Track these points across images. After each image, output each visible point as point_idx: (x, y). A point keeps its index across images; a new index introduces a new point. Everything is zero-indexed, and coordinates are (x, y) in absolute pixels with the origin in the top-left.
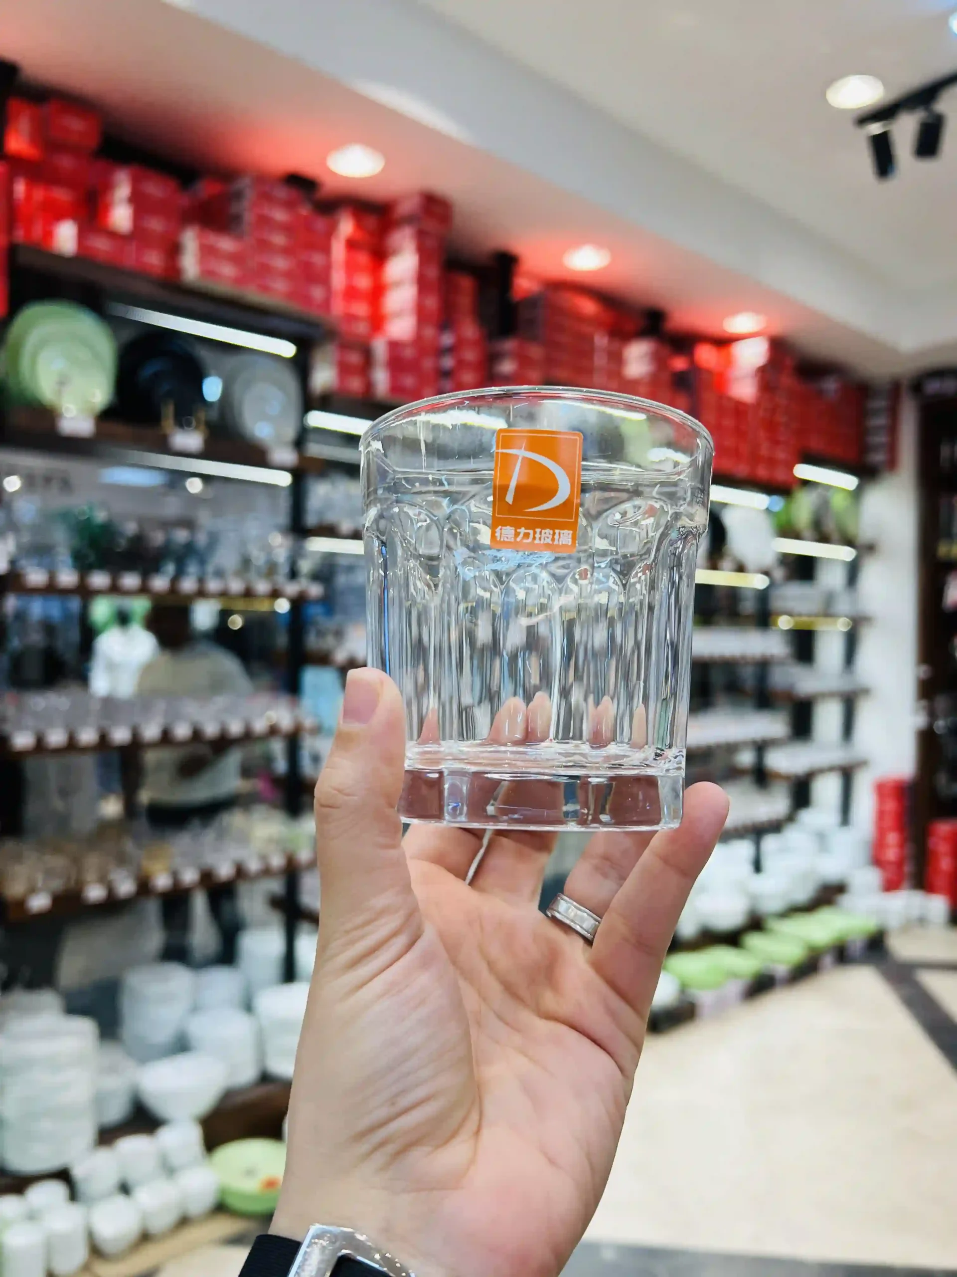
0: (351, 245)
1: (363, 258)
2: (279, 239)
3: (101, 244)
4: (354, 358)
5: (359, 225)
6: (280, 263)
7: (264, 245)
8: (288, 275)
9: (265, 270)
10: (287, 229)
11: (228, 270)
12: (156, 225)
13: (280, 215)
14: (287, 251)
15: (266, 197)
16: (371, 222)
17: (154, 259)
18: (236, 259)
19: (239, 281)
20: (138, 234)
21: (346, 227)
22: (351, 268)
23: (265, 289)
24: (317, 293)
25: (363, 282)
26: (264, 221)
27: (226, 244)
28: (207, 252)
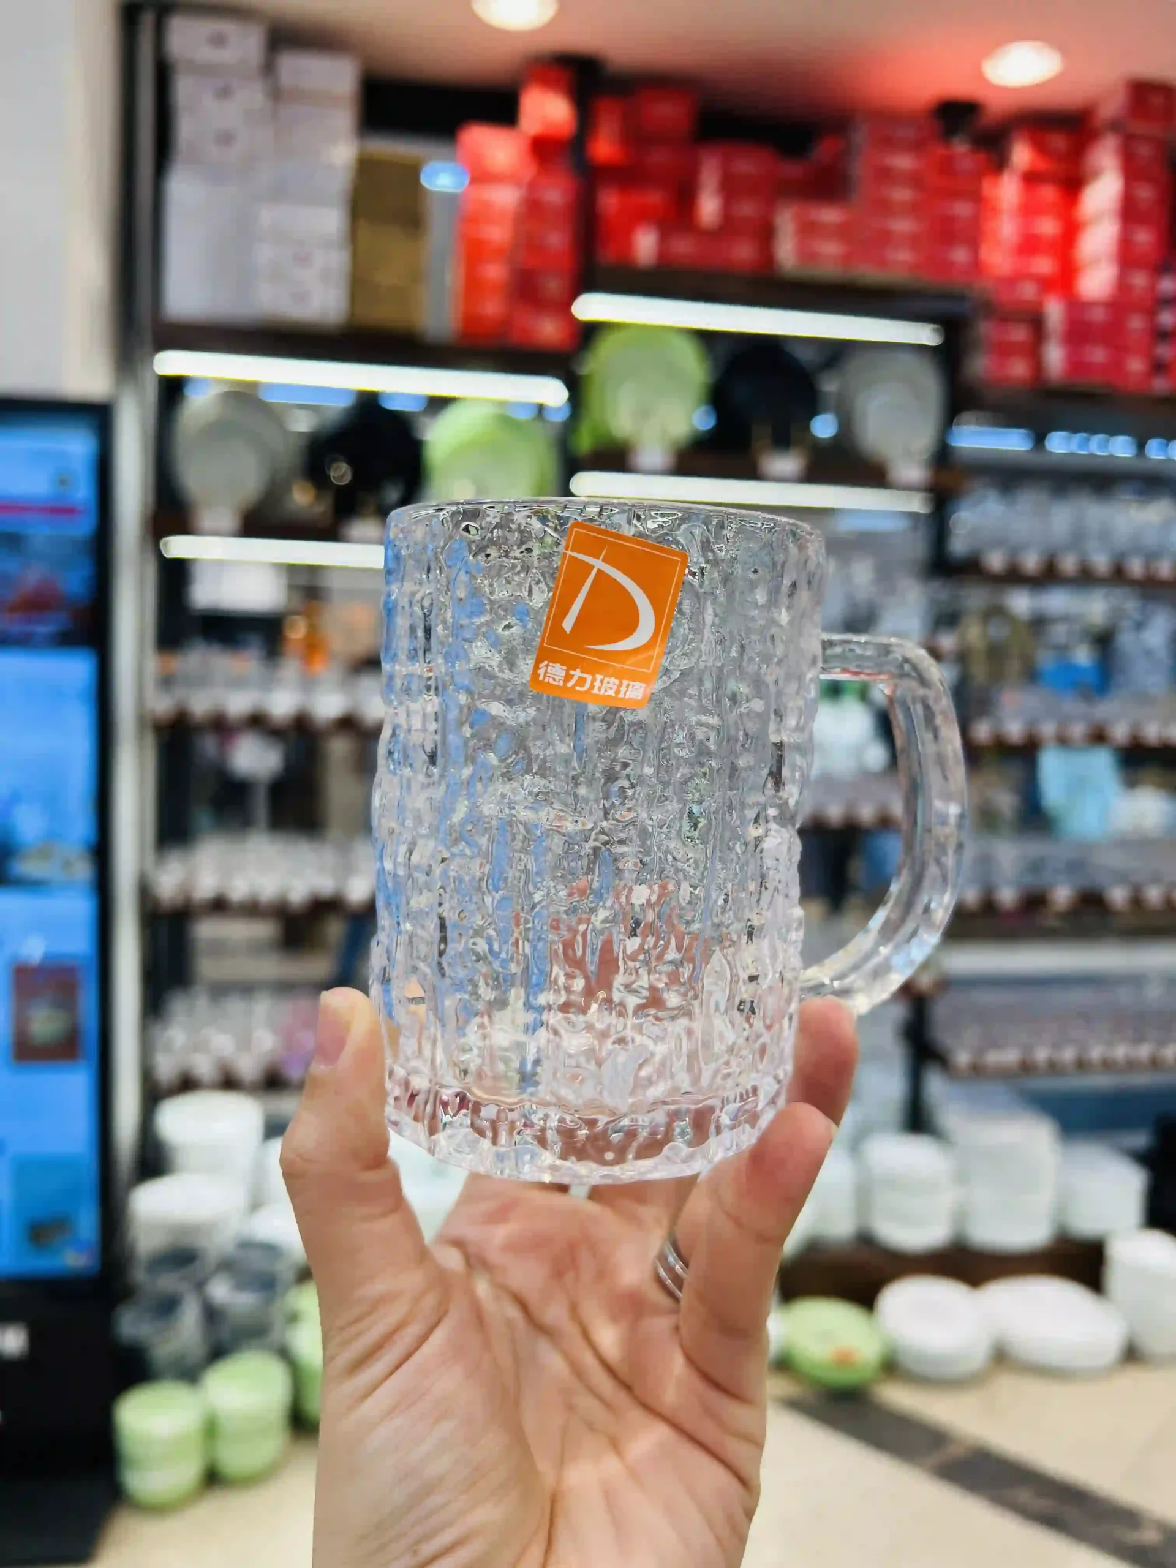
0: (1031, 179)
1: (1049, 193)
2: (901, 195)
3: (683, 247)
4: (1019, 334)
5: (1040, 147)
6: (903, 226)
7: (885, 207)
8: (914, 241)
9: (885, 238)
10: (915, 180)
11: (830, 248)
12: (747, 209)
13: (903, 162)
14: (914, 209)
15: (889, 143)
16: (1059, 142)
17: (743, 252)
18: (842, 232)
19: (847, 259)
20: (729, 226)
21: (1022, 155)
22: (1028, 210)
23: (882, 263)
24: (960, 255)
25: (1048, 227)
26: (885, 175)
27: (830, 215)
28: (808, 230)
